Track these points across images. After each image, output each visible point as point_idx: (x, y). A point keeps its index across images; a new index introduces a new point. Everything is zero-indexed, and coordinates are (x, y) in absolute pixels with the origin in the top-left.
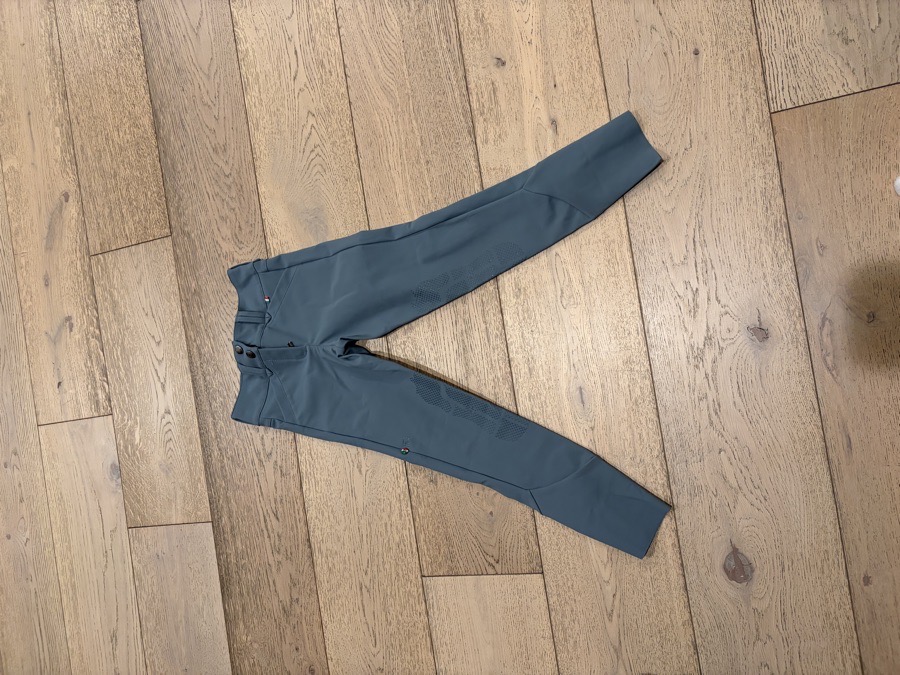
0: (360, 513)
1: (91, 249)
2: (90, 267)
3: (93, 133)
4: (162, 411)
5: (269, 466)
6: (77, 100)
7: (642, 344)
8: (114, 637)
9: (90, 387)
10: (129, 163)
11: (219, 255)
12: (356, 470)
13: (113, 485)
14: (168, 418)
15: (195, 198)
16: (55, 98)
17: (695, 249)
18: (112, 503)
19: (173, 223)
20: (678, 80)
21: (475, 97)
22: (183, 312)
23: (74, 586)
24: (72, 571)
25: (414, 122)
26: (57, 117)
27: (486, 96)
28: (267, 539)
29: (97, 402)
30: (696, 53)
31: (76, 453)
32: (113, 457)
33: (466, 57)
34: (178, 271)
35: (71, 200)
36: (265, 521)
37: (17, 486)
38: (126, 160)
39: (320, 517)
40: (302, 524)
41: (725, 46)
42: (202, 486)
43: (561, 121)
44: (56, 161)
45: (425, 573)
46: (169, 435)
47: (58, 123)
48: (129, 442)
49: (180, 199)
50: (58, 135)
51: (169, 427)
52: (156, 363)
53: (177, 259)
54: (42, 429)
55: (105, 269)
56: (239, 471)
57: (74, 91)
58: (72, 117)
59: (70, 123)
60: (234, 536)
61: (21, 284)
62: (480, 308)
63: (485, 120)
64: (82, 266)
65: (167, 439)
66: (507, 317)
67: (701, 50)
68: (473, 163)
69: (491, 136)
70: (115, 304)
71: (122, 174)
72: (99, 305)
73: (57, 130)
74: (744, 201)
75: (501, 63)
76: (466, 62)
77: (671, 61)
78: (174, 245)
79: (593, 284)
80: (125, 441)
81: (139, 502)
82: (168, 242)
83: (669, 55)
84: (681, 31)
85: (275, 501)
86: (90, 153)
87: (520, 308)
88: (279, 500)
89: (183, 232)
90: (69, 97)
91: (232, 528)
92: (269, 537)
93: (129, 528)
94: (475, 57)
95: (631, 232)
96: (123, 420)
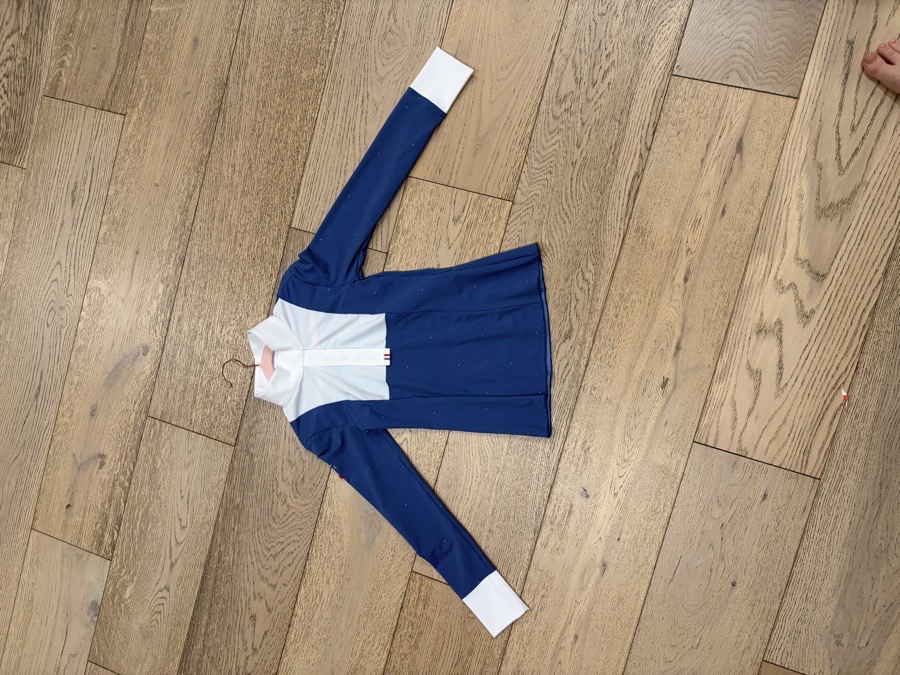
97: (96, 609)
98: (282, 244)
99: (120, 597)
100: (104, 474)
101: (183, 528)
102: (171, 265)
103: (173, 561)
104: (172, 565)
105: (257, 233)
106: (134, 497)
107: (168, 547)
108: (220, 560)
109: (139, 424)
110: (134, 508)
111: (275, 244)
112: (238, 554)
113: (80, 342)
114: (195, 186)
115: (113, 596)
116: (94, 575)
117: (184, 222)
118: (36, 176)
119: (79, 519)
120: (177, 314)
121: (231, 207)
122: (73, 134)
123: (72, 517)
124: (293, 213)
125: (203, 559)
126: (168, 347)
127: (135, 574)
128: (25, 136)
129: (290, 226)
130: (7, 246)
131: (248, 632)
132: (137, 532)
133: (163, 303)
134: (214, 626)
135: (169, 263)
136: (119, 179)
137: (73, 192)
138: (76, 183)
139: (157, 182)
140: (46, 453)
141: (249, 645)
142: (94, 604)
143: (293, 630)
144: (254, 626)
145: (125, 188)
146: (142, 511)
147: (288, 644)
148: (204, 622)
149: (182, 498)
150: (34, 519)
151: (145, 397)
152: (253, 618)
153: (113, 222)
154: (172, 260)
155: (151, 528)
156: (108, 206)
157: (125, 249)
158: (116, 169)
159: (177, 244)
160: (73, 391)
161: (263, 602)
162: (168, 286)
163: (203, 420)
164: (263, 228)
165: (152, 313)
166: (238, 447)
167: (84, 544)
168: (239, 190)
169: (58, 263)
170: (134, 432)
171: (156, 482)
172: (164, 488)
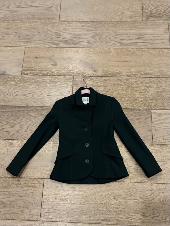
97: (4, 73)
98: (144, 108)
99: (10, 81)
100: (50, 66)
101: (39, 96)
102: (126, 73)
103: (27, 95)
104: (25, 95)
105: (146, 99)
106: (45, 78)
107: (31, 92)
108: (31, 110)
109: (70, 74)
110: (41, 78)
111: (144, 106)
112: (34, 116)
113: (92, 50)
114: (154, 75)
115: (9, 78)
116: (15, 70)
117: (142, 74)
118: (142, 25)
119: (33, 62)
120: (111, 78)
121: (151, 89)
122: (159, 34)
123: (33, 59)
124: (156, 109)
125: (30, 105)
126: (98, 78)
127: (19, 84)
128: (153, 19)
129: (151, 109)
130: (116, 21)
131: (8, 126)
132: (33, 81)
133: (113, 73)
134: (7, 114)
135: (127, 72)
136: (149, 51)
137: (140, 38)
138: (143, 38)
139: (152, 63)
140: (52, 47)
141: (3, 127)
142: (5, 72)
143: (12, 141)
144: (11, 127)
145: (147, 53)
146: (41, 81)
147: (7, 141)
148: (8, 110)
149: (49, 93)
150: (29, 47)
151: (79, 74)
152: (13, 127)
153: (135, 52)
154: (128, 73)
155: (35, 85)
156: (139, 49)
157: (127, 57)
158: (152, 49)
159: (134, 74)
160: (75, 51)
161: (20, 129)
162: (119, 74)
164: (148, 100)
165: (108, 70)
167: (25, 65)
168: (158, 90)
169: (116, 38)
170: (67, 73)
171: (52, 84)
172: (50, 87)
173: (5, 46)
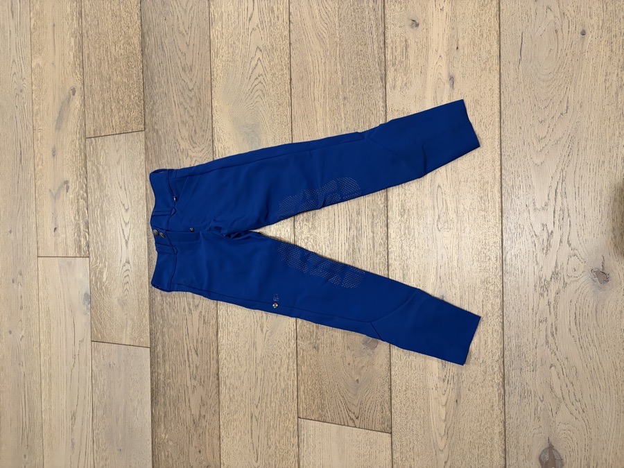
0: (258, 361)
1: (87, 133)
2: (85, 146)
3: (97, 46)
4: (124, 261)
5: (196, 314)
6: (89, 19)
7: (499, 269)
8: (74, 417)
9: (76, 234)
10: (121, 72)
11: (178, 151)
12: (259, 329)
13: (85, 308)
14: (128, 266)
15: (165, 104)
16: (73, 15)
17: (555, 199)
18: (82, 321)
19: (147, 121)
20: (564, 54)
21: (390, 50)
22: (147, 190)
23: (50, 376)
24: (50, 364)
25: (338, 65)
26: (73, 30)
27: (399, 51)
28: (188, 368)
29: (80, 247)
30: (583, 33)
31: (61, 280)
32: (86, 287)
33: (387, 16)
34: (147, 158)
35: (76, 94)
36: (188, 354)
37: (19, 298)
38: (119, 69)
39: (228, 359)
40: (215, 361)
41: (609, 30)
42: (146, 321)
43: (458, 78)
44: (69, 63)
45: (301, 416)
46: (127, 279)
47: (74, 35)
48: (99, 279)
49: (154, 104)
50: (73, 44)
51: (127, 273)
52: (124, 225)
53: (147, 149)
54: (39, 259)
55: (95, 149)
56: (173, 314)
57: (87, 12)
58: (84, 31)
59: (82, 35)
60: (164, 361)
61: (36, 152)
62: (370, 221)
63: (395, 70)
64: (80, 145)
65: (125, 282)
66: (391, 231)
67: (588, 32)
68: (381, 104)
69: (399, 84)
70: (99, 176)
71: (115, 79)
72: (88, 176)
73: (73, 40)
74: (606, 164)
75: (415, 24)
76: (387, 21)
77: (560, 38)
78: (146, 138)
79: (466, 214)
80: (97, 278)
81: (101, 324)
82: (142, 135)
83: (560, 32)
84: (573, 14)
85: (197, 340)
86: (93, 61)
87: (403, 225)
88: (199, 340)
89: (154, 129)
90: (83, 15)
91: (164, 355)
92: (189, 366)
93: (92, 341)
94: (394, 17)
95: (504, 177)
96: (96, 262)
97: (88, 298)
99: (101, 282)
100: (71, 195)
101: (127, 210)
102: (75, 21)
103: (127, 238)
104: (127, 242)
106: (92, 202)
107: (121, 230)
109: (82, 147)
110: (93, 211)
113: (36, 108)
115: (96, 283)
116: (81, 269)
119: (63, 236)
120: (86, 52)
123: (59, 236)
126: (87, 81)
127: (105, 260)
132: (99, 228)
133: (76, 51)
140: (34, 197)
142: (86, 294)
146: (99, 210)
149: (121, 188)
150: (38, 249)
151: (81, 126)
155: (107, 221)
159: (75, 5)
160: (39, 145)
162: (76, 37)
163: (120, 122)
165: (72, 62)
166: (147, 130)
167: (70, 253)
169: (14, 61)
170: (81, 155)
171: (102, 185)
172: (108, 187)
173: (37, 302)
